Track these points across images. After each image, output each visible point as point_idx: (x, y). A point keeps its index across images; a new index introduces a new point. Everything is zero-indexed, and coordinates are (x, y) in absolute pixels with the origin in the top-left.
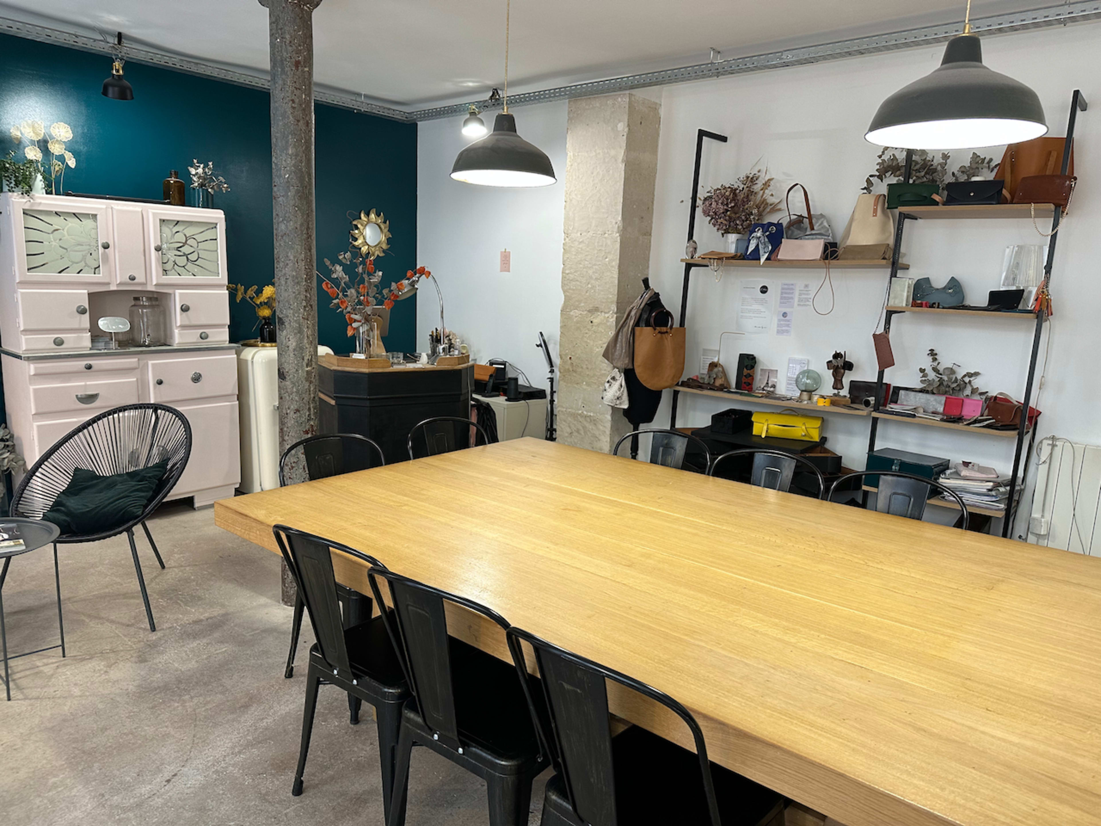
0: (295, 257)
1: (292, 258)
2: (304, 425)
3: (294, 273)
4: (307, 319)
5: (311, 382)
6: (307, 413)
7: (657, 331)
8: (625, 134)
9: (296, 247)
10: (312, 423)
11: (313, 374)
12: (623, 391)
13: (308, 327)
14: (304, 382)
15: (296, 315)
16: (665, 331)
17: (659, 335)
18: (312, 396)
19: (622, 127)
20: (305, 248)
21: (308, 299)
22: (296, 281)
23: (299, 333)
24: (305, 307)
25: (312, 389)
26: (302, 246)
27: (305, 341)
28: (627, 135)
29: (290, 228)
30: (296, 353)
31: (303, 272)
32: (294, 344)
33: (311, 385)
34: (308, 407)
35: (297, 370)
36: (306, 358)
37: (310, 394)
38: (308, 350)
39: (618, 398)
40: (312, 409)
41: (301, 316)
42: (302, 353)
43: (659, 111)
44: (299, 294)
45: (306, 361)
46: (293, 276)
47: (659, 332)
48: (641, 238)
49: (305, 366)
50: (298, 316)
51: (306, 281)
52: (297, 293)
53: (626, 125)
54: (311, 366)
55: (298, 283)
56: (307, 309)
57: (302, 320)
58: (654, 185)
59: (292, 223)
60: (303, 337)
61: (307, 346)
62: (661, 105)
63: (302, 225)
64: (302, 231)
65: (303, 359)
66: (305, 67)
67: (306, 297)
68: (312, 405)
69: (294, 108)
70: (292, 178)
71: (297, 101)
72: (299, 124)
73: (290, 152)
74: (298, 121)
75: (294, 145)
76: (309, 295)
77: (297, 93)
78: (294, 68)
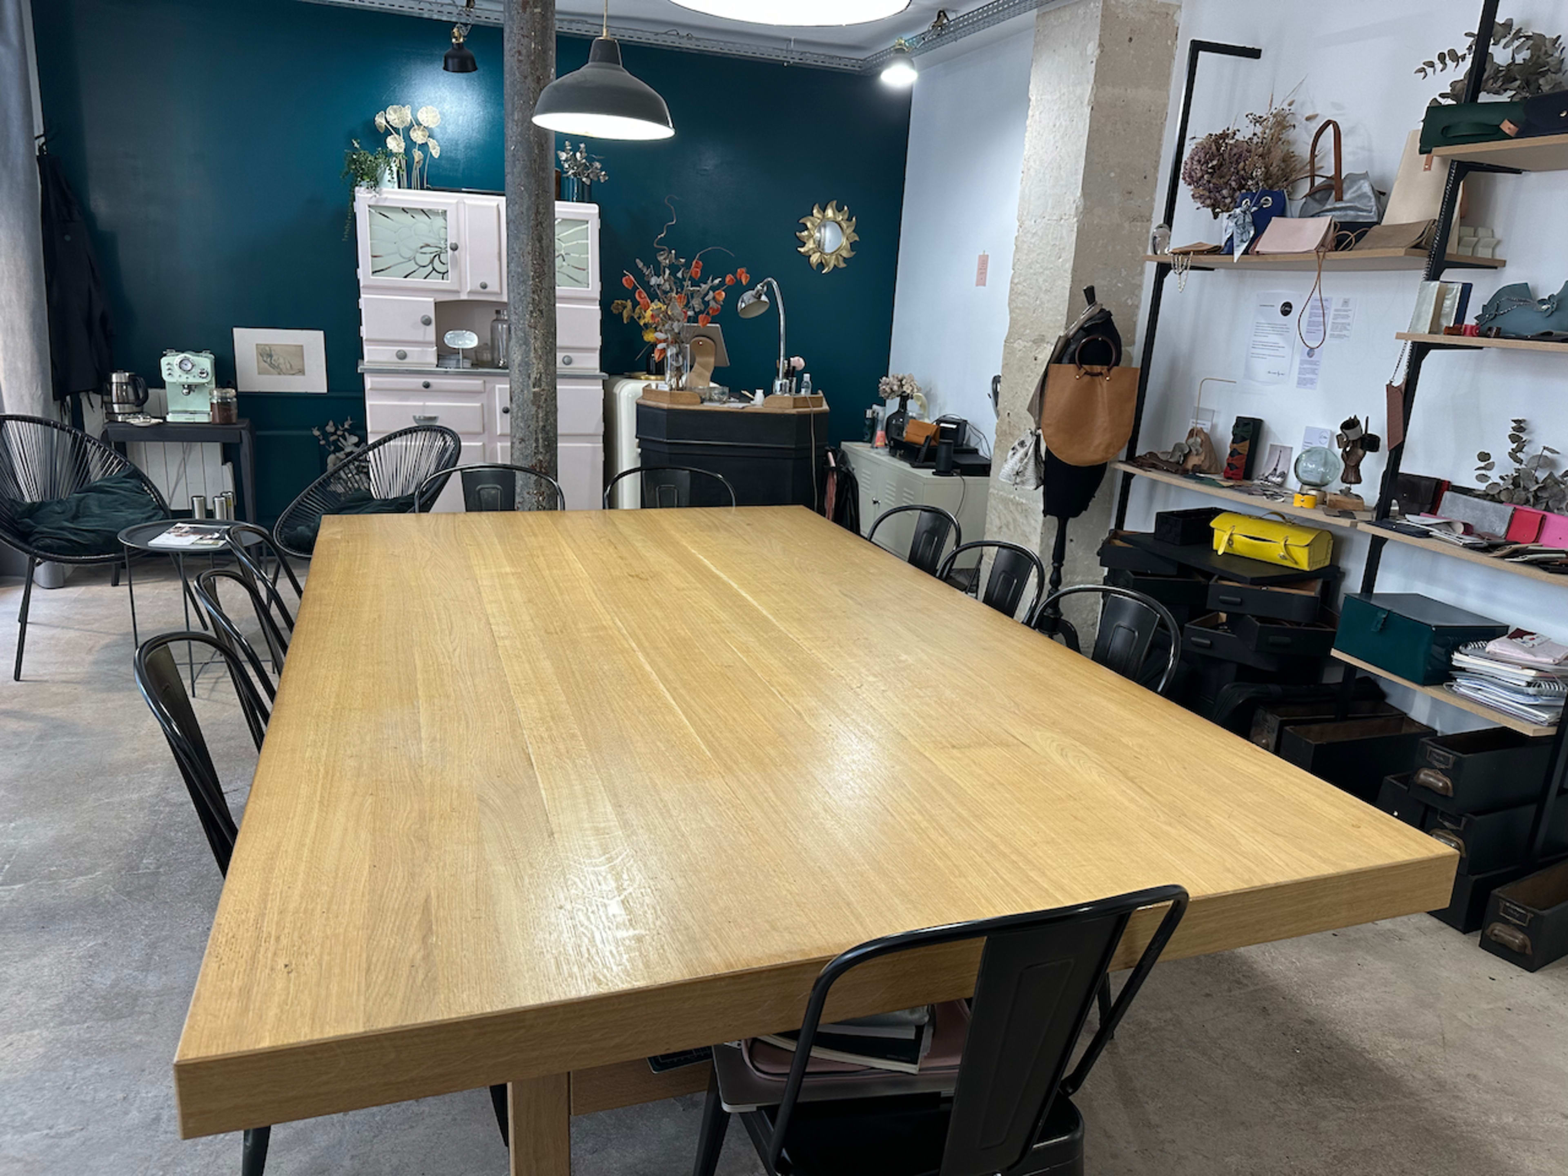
0: (520, 249)
1: (517, 250)
2: (529, 458)
3: (520, 270)
4: (535, 328)
5: (539, 407)
6: (534, 445)
7: (1083, 371)
8: (1094, 60)
9: (522, 236)
10: (540, 457)
11: (543, 398)
12: (1027, 463)
13: (535, 338)
14: (530, 405)
15: (522, 322)
16: (1099, 371)
17: (1087, 378)
18: (541, 424)
19: (1092, 49)
20: (532, 238)
21: (537, 302)
22: (522, 279)
23: (525, 344)
24: (532, 312)
25: (540, 415)
26: (528, 235)
27: (532, 355)
28: (1097, 60)
29: (515, 213)
30: (521, 369)
31: (530, 268)
32: (520, 358)
33: (540, 411)
34: (534, 437)
35: (522, 391)
36: (533, 376)
37: (537, 422)
38: (535, 366)
39: (1017, 473)
40: (541, 441)
41: (527, 322)
42: (528, 370)
43: (1175, 17)
44: (525, 295)
45: (532, 379)
46: (519, 273)
47: (1087, 373)
48: (1126, 225)
49: (531, 386)
50: (524, 324)
51: (533, 279)
52: (522, 294)
53: (1097, 45)
54: (540, 386)
55: (523, 281)
56: (535, 315)
57: (528, 329)
59: (517, 206)
60: (529, 351)
61: (534, 361)
62: (1180, 7)
63: (528, 209)
64: (529, 217)
65: (529, 377)
66: (536, 7)
67: (534, 299)
68: (540, 436)
69: (520, 61)
70: (518, 151)
71: (524, 52)
72: (527, 81)
73: (516, 118)
74: (526, 77)
75: (521, 108)
76: (537, 298)
77: (525, 41)
78: (520, 11)
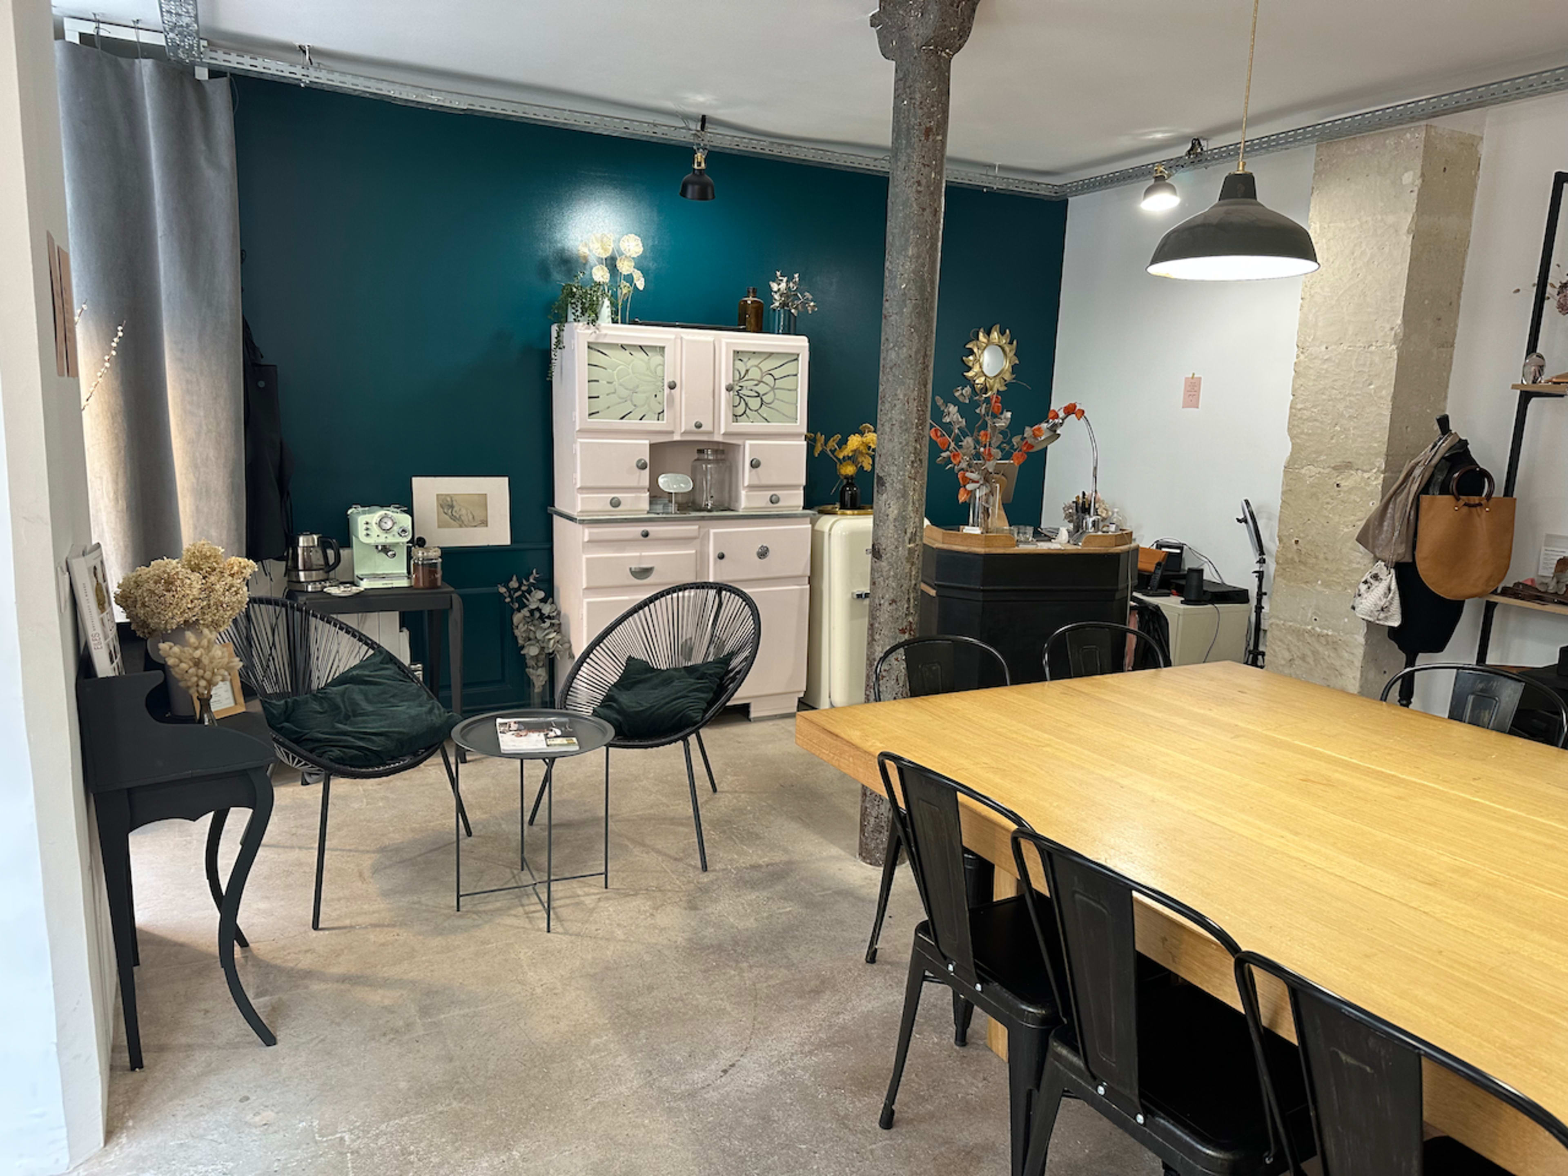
0: (905, 395)
1: (901, 397)
2: (900, 621)
3: (903, 417)
4: (915, 479)
5: (913, 564)
6: (906, 606)
7: (1461, 503)
8: (1416, 189)
9: (908, 381)
10: (911, 619)
11: (917, 553)
12: (1392, 598)
13: (914, 490)
14: (904, 562)
15: (901, 473)
16: (1477, 502)
17: (1466, 509)
18: (913, 582)
19: (1411, 178)
20: (919, 383)
21: (918, 451)
22: (905, 427)
23: (903, 496)
24: (913, 462)
25: (913, 573)
26: (915, 380)
27: (910, 508)
28: (1419, 190)
29: (902, 357)
30: (897, 524)
31: (915, 415)
32: (896, 512)
33: (913, 568)
34: (906, 597)
35: (896, 547)
36: (909, 531)
37: (910, 580)
38: (912, 520)
39: (1382, 610)
40: (912, 601)
41: (907, 474)
42: (904, 525)
43: (1479, 148)
44: (907, 444)
45: (909, 535)
46: (901, 421)
47: (1466, 505)
48: (1435, 351)
49: (907, 541)
50: (904, 475)
51: (917, 427)
52: (904, 443)
53: (1419, 174)
54: (914, 542)
55: (906, 430)
56: (915, 465)
57: (908, 480)
58: (1463, 267)
59: (905, 350)
60: (908, 503)
61: (912, 515)
62: (1482, 138)
63: (916, 353)
64: (917, 361)
65: (906, 533)
66: (938, 134)
67: (916, 448)
68: (912, 595)
69: (919, 192)
70: (910, 289)
71: (924, 182)
72: (925, 213)
73: (910, 253)
74: (924, 210)
75: (916, 243)
76: (918, 446)
77: (925, 170)
78: (923, 139)
